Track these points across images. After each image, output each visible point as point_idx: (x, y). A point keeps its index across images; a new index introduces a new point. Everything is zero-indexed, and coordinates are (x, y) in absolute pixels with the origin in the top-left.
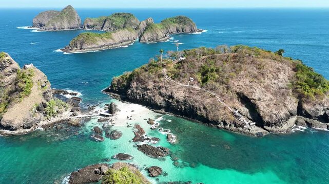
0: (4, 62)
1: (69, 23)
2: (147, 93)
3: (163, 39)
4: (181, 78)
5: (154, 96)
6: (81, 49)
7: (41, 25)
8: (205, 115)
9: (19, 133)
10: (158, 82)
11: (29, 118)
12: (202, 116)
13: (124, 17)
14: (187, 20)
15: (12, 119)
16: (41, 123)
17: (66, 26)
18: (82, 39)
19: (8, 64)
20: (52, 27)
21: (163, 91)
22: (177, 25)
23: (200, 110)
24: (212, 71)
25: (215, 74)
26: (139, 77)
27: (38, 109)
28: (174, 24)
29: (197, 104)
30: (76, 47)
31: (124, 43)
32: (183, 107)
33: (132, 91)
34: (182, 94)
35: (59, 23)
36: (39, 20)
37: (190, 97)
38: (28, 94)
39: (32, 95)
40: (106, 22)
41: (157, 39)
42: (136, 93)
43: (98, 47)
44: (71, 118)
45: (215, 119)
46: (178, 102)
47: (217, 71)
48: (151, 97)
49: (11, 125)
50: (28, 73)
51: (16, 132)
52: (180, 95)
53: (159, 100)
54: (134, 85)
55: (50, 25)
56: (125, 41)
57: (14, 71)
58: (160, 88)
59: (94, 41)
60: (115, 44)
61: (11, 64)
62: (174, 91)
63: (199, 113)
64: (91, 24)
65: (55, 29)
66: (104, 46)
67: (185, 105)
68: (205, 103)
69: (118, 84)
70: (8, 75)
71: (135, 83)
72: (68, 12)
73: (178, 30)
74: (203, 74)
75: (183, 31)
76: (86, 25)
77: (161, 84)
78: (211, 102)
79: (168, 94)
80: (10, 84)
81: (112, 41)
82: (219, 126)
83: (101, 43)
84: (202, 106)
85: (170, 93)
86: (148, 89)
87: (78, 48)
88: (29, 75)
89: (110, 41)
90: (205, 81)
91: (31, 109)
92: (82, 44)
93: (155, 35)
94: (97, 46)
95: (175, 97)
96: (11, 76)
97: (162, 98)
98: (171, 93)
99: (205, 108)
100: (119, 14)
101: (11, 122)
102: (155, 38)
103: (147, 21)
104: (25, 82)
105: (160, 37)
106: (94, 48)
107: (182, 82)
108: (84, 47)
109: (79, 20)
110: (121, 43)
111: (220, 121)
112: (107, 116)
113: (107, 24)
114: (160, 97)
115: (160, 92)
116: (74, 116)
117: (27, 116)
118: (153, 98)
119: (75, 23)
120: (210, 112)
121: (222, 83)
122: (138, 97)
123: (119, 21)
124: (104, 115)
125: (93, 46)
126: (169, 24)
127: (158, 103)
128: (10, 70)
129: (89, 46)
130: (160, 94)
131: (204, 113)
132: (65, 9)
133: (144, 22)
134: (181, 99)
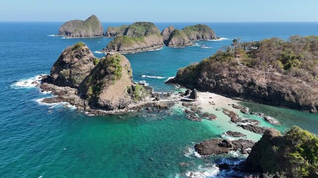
0: (83, 51)
1: (94, 31)
2: (222, 81)
3: (189, 44)
4: (260, 66)
5: (231, 84)
6: (118, 50)
7: (67, 33)
8: (294, 100)
9: (115, 112)
10: (235, 70)
11: (124, 98)
12: (292, 102)
13: (145, 26)
14: (206, 28)
15: (109, 99)
16: (130, 106)
17: (91, 33)
18: (118, 41)
19: (85, 53)
20: (79, 35)
21: (242, 78)
22: (197, 33)
23: (288, 95)
24: (293, 58)
25: (297, 61)
26: (209, 66)
27: (129, 92)
28: (194, 32)
29: (284, 90)
30: (114, 49)
31: (155, 47)
32: (267, 94)
33: (204, 80)
34: (265, 81)
35: (85, 31)
36: (65, 28)
37: (275, 83)
38: (119, 76)
39: (122, 78)
40: (129, 31)
41: (184, 44)
42: (208, 81)
43: (133, 50)
44: (156, 102)
45: (307, 103)
46: (260, 88)
47: (298, 58)
48: (227, 85)
49: (108, 105)
50: (115, 58)
51: (113, 112)
52: (262, 81)
53: (238, 87)
54: (205, 74)
55: (77, 32)
56: (155, 45)
57: (92, 60)
58: (237, 75)
59: (130, 44)
60: (148, 47)
61: (89, 53)
62: (254, 78)
63: (286, 98)
64: (113, 32)
65: (81, 36)
66: (139, 48)
67: (269, 91)
68: (293, 88)
69: (184, 75)
70: (86, 63)
71: (205, 73)
72: (92, 20)
73: (198, 38)
74: (284, 62)
75: (203, 38)
76: (109, 33)
77: (237, 72)
78: (299, 88)
79: (247, 81)
80: (87, 72)
81: (145, 44)
82: (312, 110)
83: (136, 46)
84: (290, 92)
85: (250, 80)
86: (223, 77)
87: (116, 50)
88: (117, 60)
89: (143, 45)
90: (287, 67)
91: (124, 91)
92: (119, 46)
93: (182, 40)
94: (133, 48)
95: (257, 84)
96: (88, 65)
97: (240, 85)
98: (252, 80)
99: (293, 93)
100: (140, 24)
101: (109, 101)
102: (182, 43)
103: (169, 29)
104: (115, 67)
105: (186, 42)
106: (130, 50)
107: (260, 69)
108: (121, 49)
109: (102, 28)
110: (152, 46)
111: (313, 105)
112: (189, 101)
113: (129, 32)
114: (238, 84)
115: (238, 80)
116: (157, 100)
117: (123, 97)
118: (230, 86)
119: (99, 32)
120: (300, 97)
121: (308, 69)
122: (212, 85)
123: (141, 29)
124: (186, 101)
125: (130, 48)
126: (190, 32)
127: (237, 90)
128: (88, 58)
129: (126, 49)
130: (238, 81)
131: (293, 98)
132: (89, 18)
133: (167, 30)
134: (264, 85)
